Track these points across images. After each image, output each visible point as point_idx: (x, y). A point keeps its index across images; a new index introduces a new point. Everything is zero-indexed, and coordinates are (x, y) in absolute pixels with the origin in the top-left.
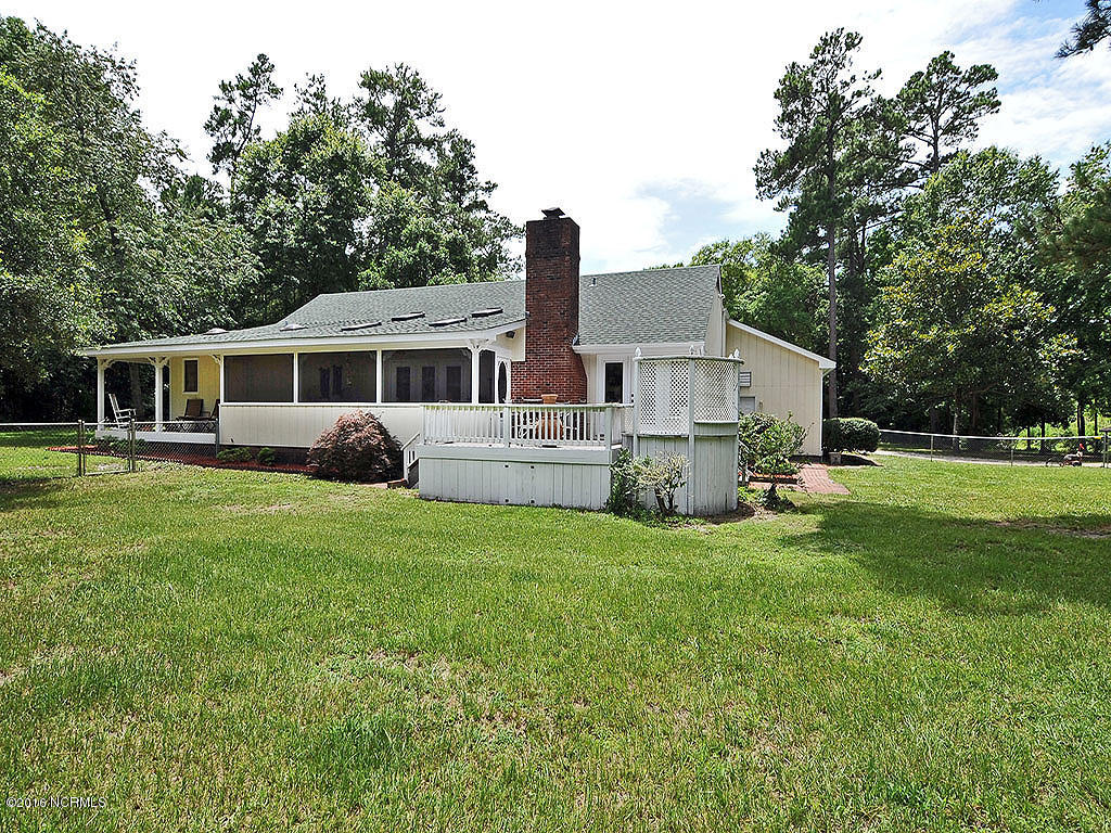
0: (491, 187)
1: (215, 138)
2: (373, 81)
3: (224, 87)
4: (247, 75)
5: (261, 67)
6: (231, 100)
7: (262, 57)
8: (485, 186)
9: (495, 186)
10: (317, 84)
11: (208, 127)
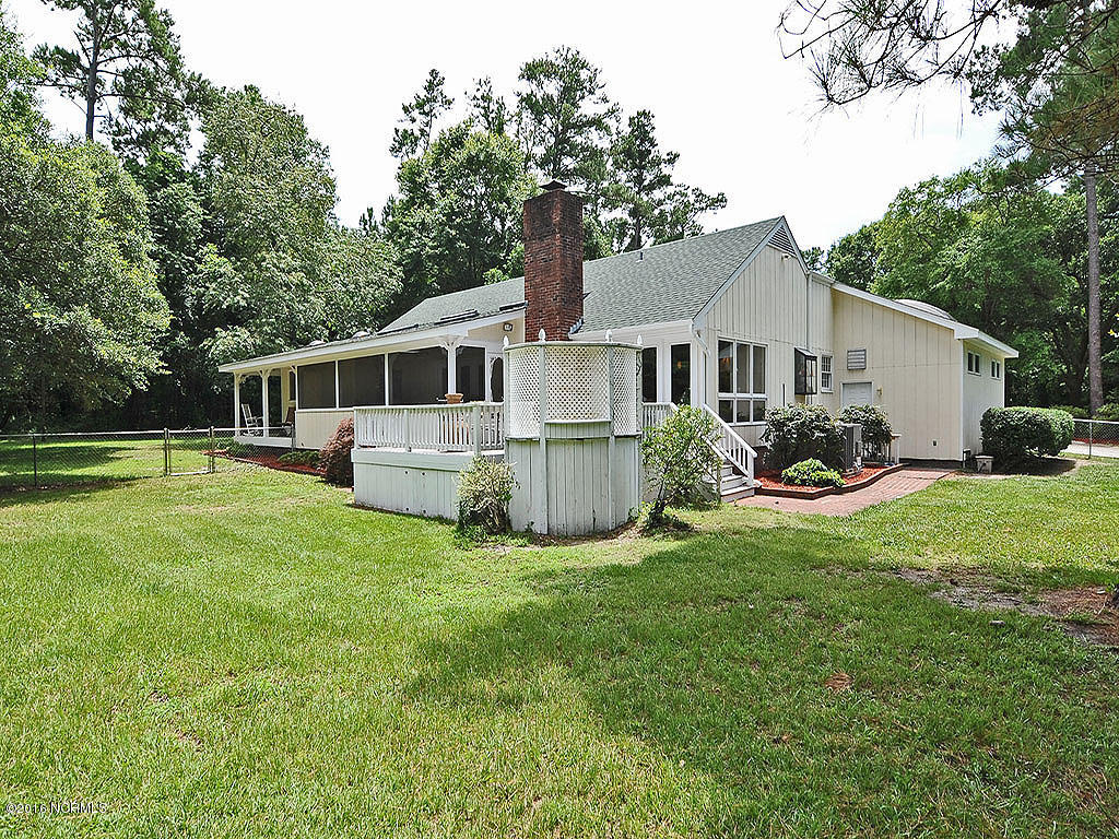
0: (673, 158)
1: (399, 159)
2: (532, 72)
3: (406, 109)
4: (423, 94)
5: (434, 82)
6: (413, 120)
7: (434, 73)
8: (667, 158)
9: (677, 156)
10: (484, 86)
11: (393, 149)
